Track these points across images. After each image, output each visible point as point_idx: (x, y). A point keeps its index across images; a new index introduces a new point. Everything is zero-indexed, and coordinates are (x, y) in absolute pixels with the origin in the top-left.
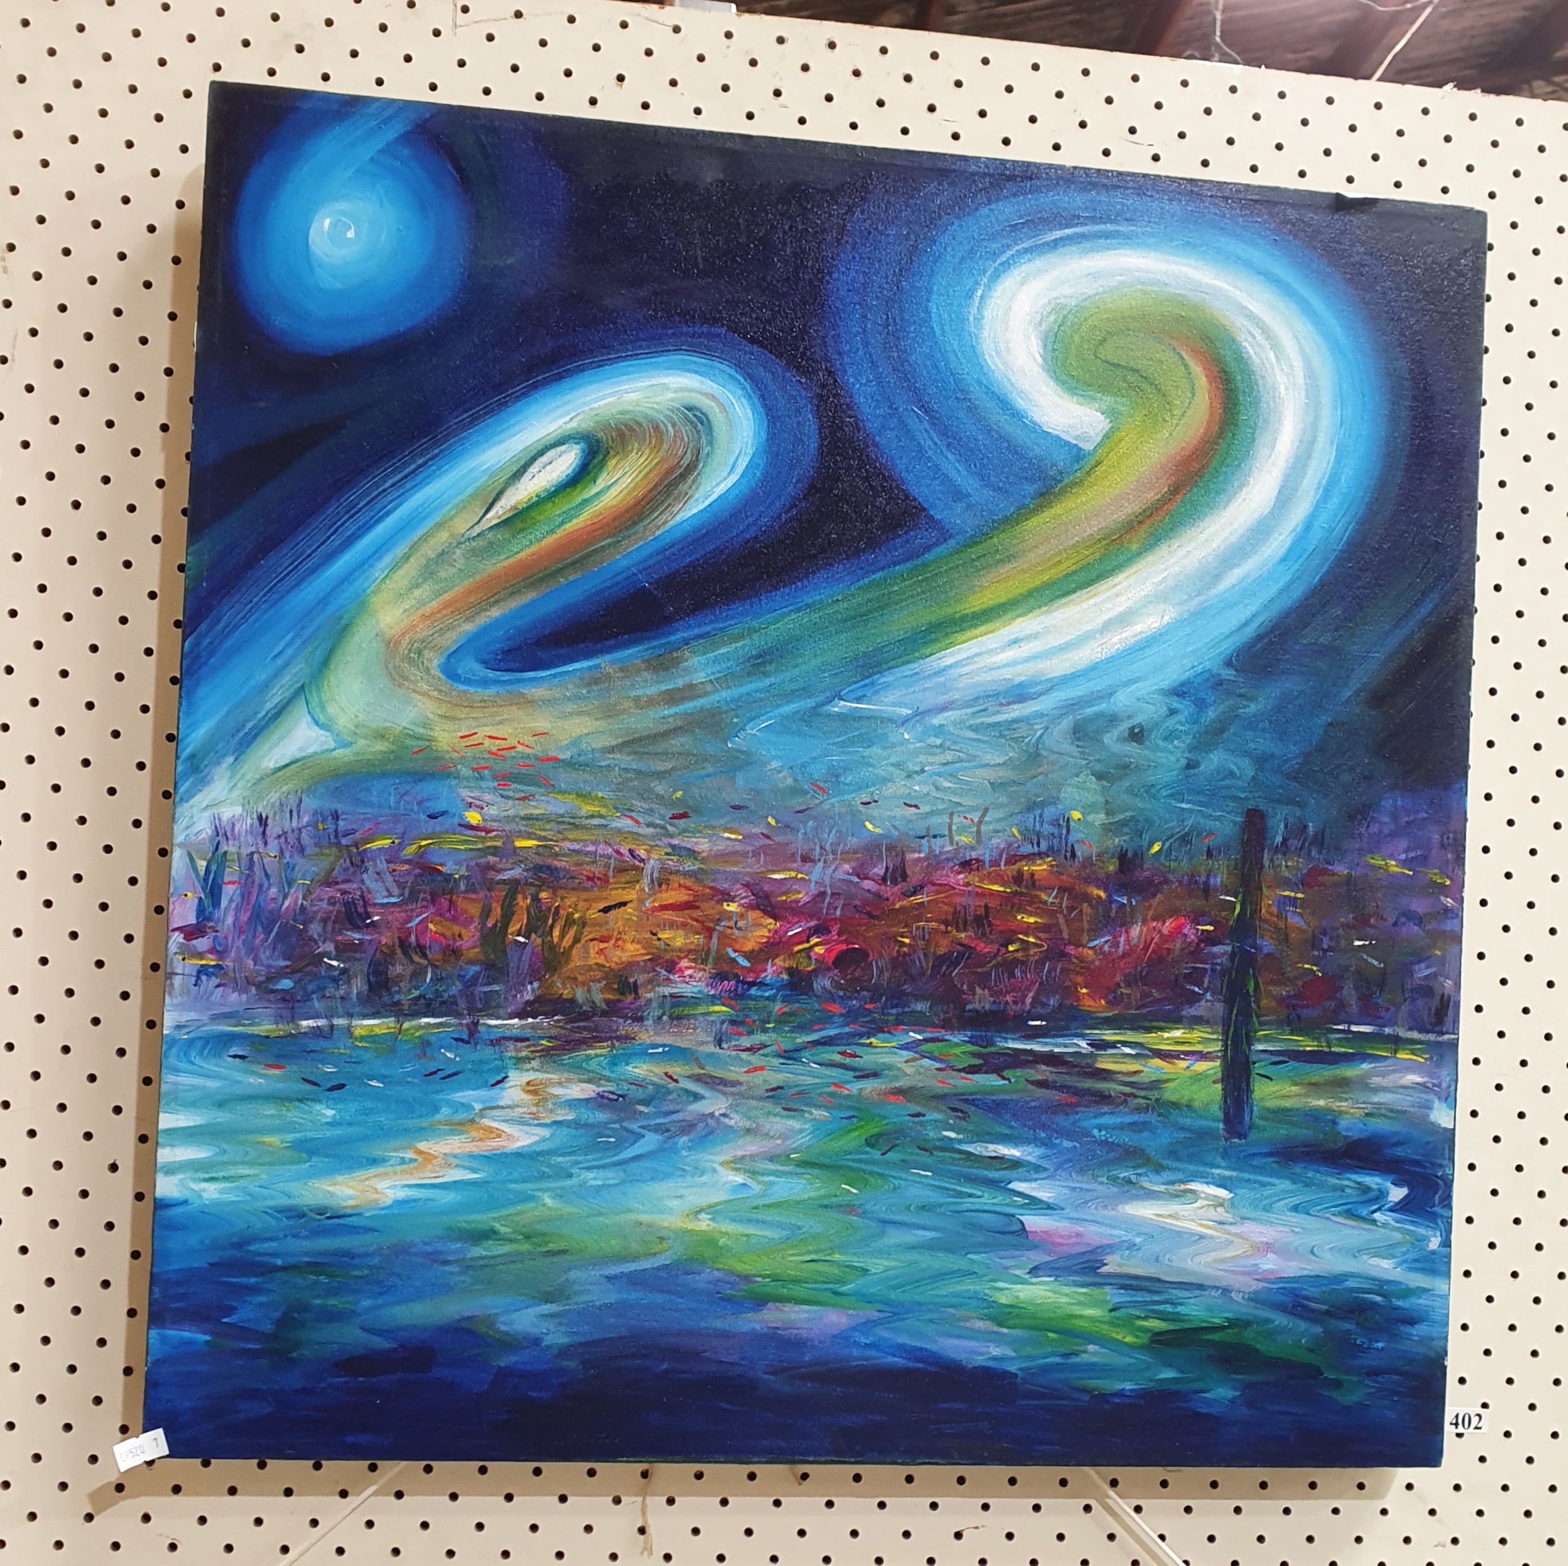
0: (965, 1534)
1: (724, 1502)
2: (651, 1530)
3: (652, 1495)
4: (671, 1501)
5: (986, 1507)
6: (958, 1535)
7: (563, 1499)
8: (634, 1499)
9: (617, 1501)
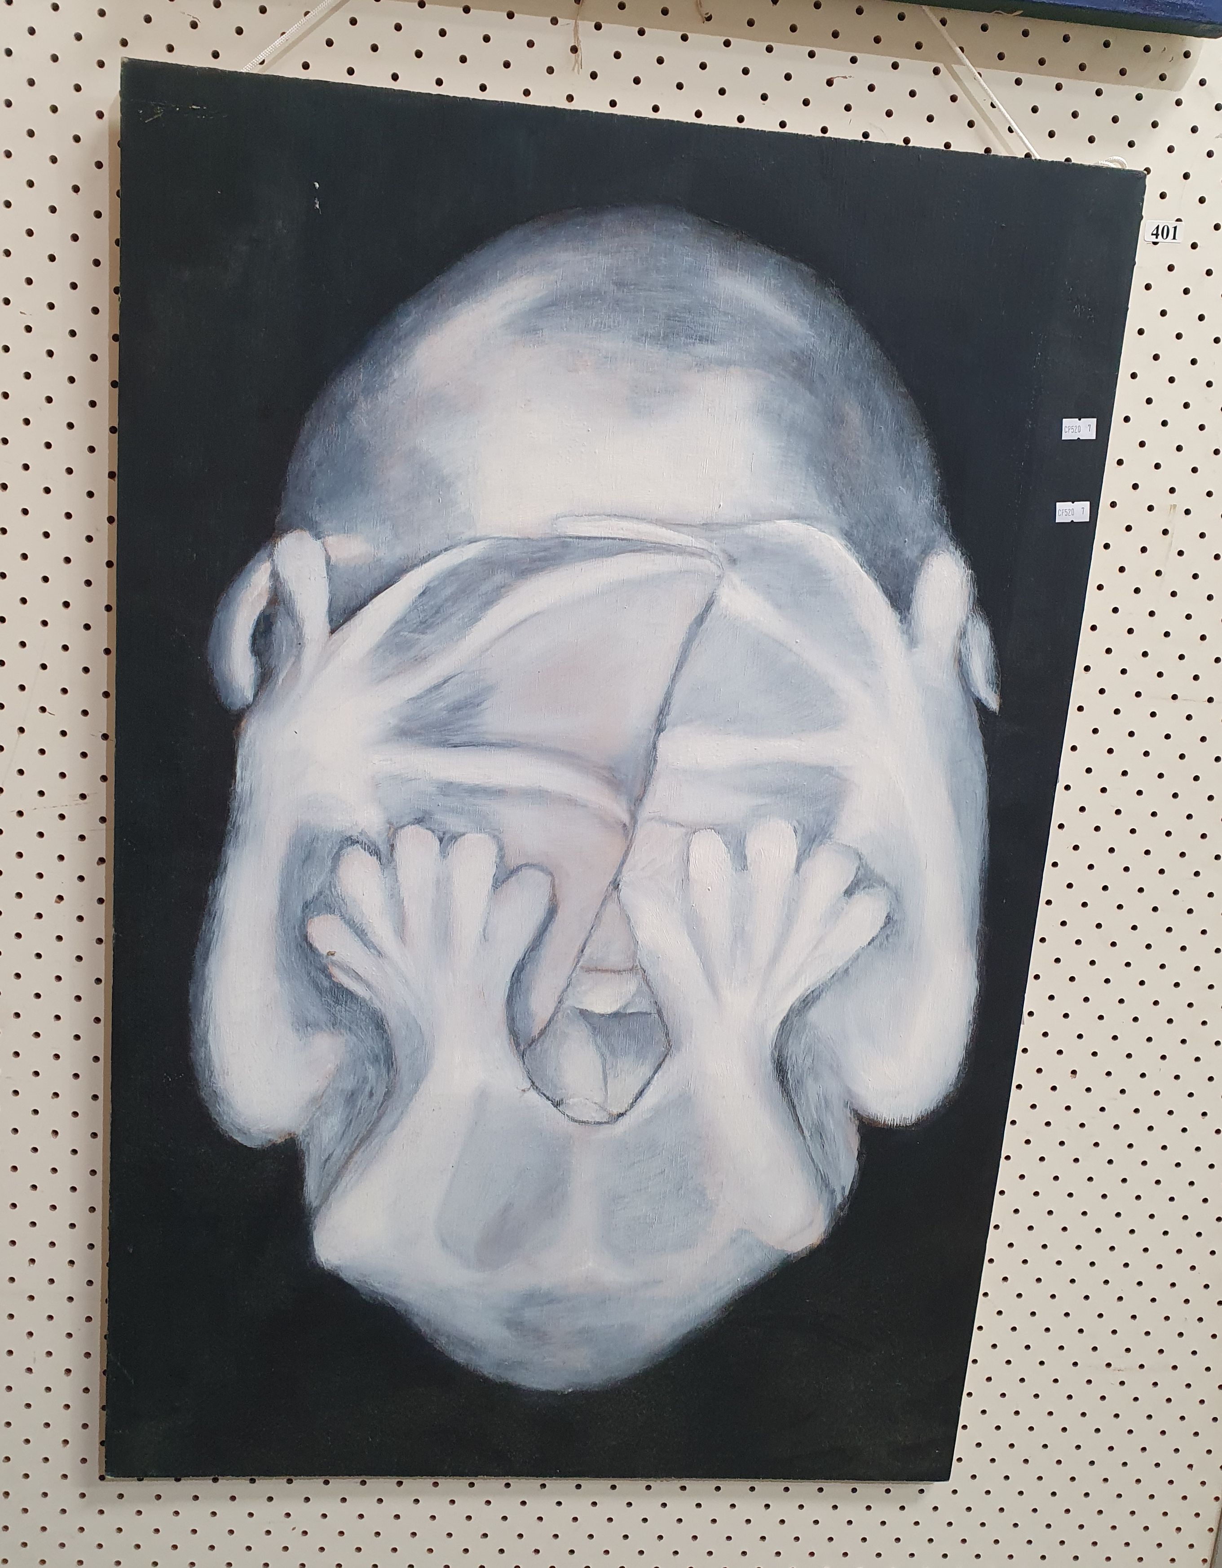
0: (835, 81)
1: (641, 32)
2: (582, 49)
3: (583, 19)
4: (598, 27)
5: (854, 60)
6: (830, 83)
7: (511, 15)
8: (568, 21)
9: (554, 21)
